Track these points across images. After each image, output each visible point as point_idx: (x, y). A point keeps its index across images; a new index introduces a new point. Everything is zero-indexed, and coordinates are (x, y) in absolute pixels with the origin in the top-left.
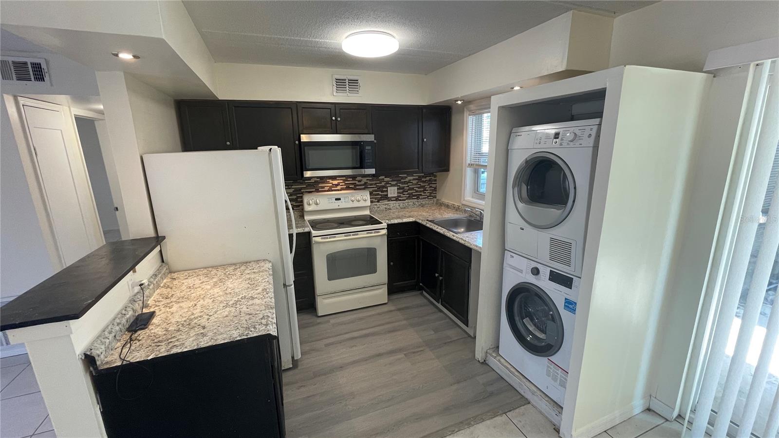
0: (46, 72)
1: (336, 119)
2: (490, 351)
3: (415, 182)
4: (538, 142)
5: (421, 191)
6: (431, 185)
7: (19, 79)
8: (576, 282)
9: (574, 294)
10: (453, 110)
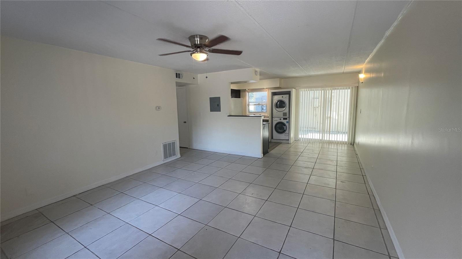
4: (279, 98)
8: (288, 118)
9: (288, 120)
10: (241, 91)
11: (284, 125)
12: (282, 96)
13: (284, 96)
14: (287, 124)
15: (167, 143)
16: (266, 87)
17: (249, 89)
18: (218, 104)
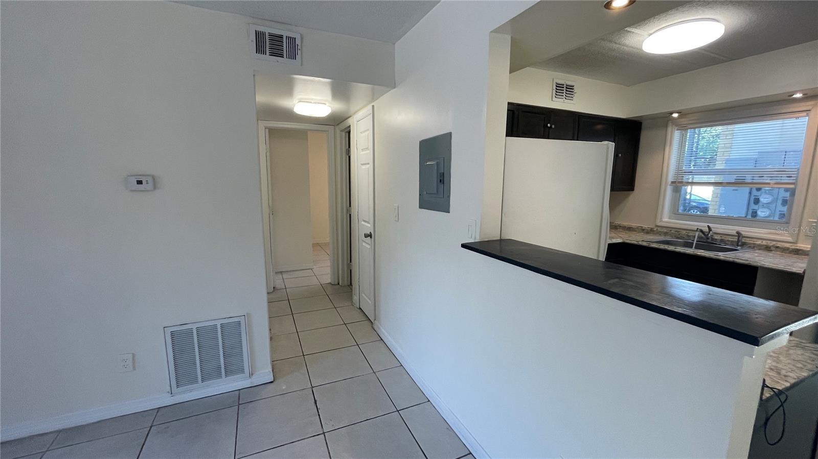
0: (299, 50)
1: (551, 126)
7: (272, 54)
10: (644, 126)
15: (194, 327)
16: (802, 90)
17: (683, 109)
18: (443, 173)
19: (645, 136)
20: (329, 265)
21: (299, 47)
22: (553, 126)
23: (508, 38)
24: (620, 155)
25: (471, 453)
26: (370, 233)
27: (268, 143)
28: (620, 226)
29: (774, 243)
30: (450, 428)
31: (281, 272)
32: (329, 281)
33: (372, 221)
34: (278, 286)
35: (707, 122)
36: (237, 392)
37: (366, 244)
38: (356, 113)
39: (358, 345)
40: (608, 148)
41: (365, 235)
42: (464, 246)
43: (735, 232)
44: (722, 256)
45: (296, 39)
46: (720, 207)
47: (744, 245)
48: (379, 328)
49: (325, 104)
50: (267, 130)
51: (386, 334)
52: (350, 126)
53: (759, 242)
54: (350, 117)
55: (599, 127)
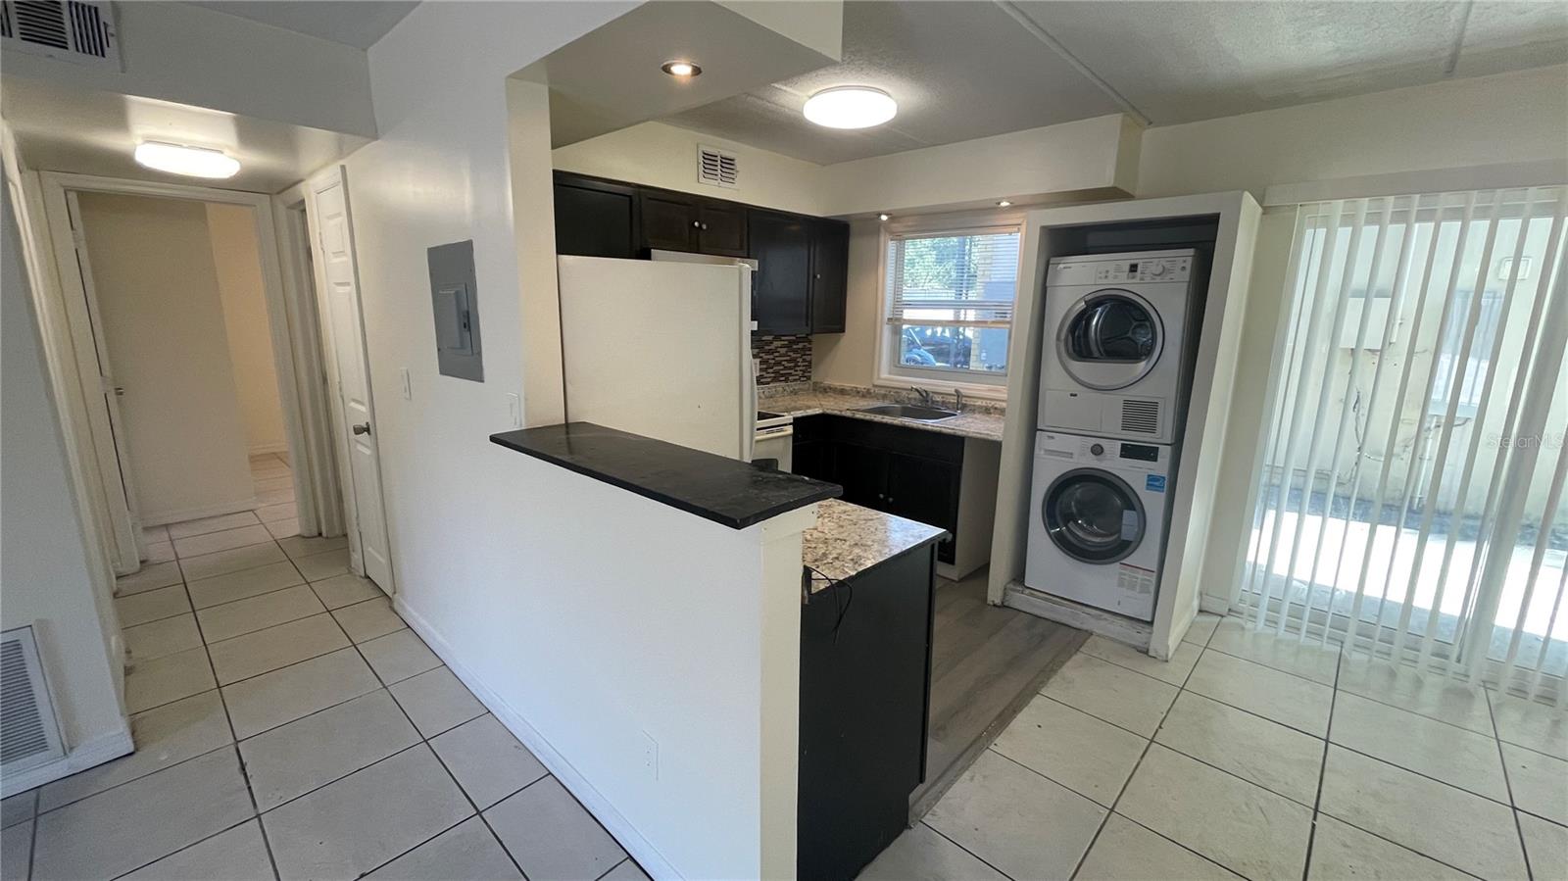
0: (112, 35)
1: (700, 226)
2: (1011, 586)
3: (783, 351)
4: (1103, 275)
5: (790, 368)
6: (804, 357)
7: (28, 37)
8: (1165, 453)
9: (1161, 467)
10: (854, 228)
11: (1130, 501)
12: (1125, 259)
13: (1151, 261)
14: (1153, 503)
16: (1008, 198)
17: (894, 210)
18: (468, 312)
19: (856, 246)
20: (293, 499)
21: (111, 30)
22: (704, 227)
23: (543, 91)
24: (819, 276)
25: (550, 773)
26: (367, 423)
27: (78, 223)
28: (830, 388)
29: (993, 403)
30: (521, 746)
31: (167, 526)
32: (297, 531)
33: (366, 400)
34: (154, 558)
35: (924, 231)
36: (33, 794)
37: (363, 447)
38: (312, 173)
39: (355, 646)
40: (741, 274)
41: (354, 429)
42: (494, 439)
43: (953, 390)
44: (931, 424)
45: (101, 14)
46: (981, 352)
47: (964, 407)
48: (403, 606)
49: (222, 152)
50: (72, 196)
51: (415, 614)
52: (304, 200)
53: (979, 403)
54: (301, 181)
55: (794, 228)
